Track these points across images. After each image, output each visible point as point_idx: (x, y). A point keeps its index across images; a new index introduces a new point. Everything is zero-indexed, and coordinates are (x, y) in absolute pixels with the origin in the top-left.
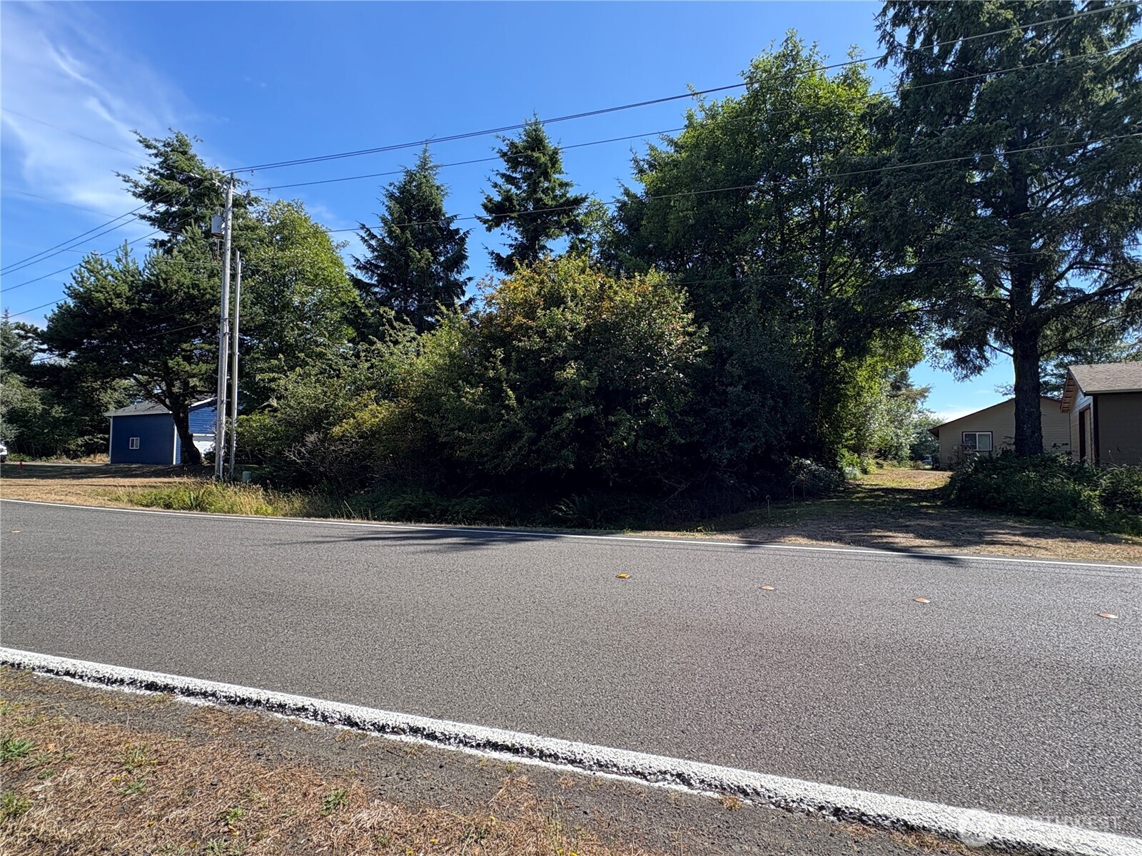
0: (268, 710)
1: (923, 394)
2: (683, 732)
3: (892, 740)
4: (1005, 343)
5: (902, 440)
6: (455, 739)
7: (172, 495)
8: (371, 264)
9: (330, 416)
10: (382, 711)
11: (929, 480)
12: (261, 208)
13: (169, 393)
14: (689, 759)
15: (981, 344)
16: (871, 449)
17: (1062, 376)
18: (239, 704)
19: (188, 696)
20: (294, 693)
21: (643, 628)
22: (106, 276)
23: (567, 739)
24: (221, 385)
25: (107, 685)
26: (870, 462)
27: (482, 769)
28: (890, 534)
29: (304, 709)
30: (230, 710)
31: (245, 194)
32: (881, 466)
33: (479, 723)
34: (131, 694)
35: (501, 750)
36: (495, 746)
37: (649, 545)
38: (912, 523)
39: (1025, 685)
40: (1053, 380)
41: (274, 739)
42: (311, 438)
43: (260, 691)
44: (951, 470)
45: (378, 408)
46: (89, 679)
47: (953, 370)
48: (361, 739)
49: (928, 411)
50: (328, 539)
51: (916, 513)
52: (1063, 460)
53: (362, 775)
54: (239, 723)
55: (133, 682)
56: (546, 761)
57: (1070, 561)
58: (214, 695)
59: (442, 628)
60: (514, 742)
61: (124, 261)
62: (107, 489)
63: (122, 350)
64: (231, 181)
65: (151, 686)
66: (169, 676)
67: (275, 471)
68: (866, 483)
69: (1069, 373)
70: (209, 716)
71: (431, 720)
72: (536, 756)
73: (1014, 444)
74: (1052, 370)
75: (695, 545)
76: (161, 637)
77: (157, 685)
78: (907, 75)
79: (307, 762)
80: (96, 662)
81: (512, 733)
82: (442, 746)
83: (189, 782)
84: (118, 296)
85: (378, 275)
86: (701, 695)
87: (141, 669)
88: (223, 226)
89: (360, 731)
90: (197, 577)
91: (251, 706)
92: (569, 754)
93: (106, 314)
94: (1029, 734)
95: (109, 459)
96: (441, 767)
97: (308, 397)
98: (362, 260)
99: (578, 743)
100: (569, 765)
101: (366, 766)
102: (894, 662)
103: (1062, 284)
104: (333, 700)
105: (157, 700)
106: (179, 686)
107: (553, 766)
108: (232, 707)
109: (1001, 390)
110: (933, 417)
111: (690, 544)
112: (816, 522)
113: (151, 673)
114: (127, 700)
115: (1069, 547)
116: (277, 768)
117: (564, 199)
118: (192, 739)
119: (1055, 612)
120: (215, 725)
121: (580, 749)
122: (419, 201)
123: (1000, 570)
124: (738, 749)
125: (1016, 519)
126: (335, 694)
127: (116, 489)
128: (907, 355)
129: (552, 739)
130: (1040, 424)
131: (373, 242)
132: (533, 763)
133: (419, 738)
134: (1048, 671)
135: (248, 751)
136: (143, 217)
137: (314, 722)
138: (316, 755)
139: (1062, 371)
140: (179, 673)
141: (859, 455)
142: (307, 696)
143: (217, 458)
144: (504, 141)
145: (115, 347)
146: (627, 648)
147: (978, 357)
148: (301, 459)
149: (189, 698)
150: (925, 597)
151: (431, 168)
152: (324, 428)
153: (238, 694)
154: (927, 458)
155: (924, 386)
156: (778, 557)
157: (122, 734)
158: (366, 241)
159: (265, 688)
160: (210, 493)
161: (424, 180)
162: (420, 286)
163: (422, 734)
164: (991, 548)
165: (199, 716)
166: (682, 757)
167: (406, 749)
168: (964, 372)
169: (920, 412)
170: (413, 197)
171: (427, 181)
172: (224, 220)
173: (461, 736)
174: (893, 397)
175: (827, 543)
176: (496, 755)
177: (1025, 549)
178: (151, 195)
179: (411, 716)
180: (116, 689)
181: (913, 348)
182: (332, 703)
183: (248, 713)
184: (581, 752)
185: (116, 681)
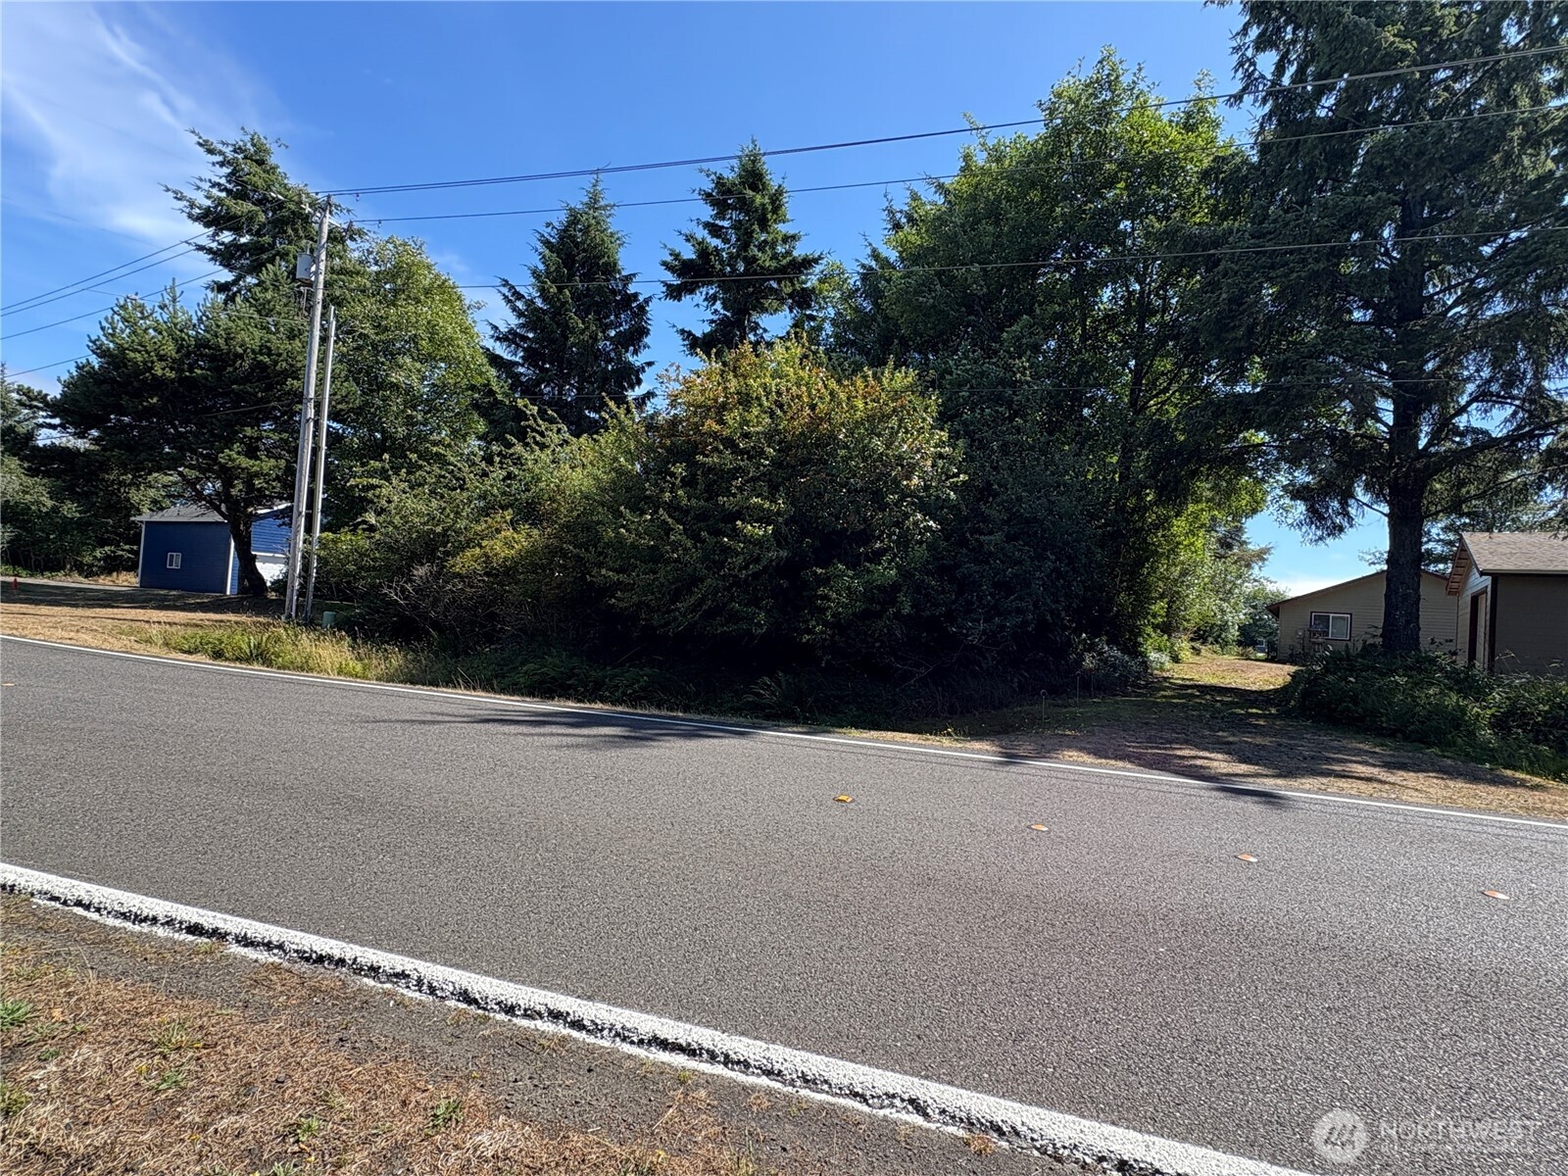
0: (355, 973)
1: (1261, 555)
2: (918, 1037)
3: (1200, 1064)
4: (1378, 496)
5: (1228, 617)
6: (610, 1030)
7: (225, 639)
8: (515, 334)
9: (448, 542)
10: (512, 985)
11: (1261, 677)
12: (366, 246)
13: (225, 496)
14: (926, 1077)
15: (1346, 495)
16: (1185, 629)
17: (1450, 543)
18: (315, 962)
19: (245, 946)
20: (391, 951)
21: (869, 878)
22: (146, 329)
23: (761, 1039)
24: (300, 490)
25: (134, 923)
26: (1183, 645)
27: (645, 1076)
28: (1207, 754)
29: (403, 975)
30: (303, 970)
31: (345, 226)
32: (1197, 652)
33: (642, 1010)
34: (167, 939)
35: (672, 1050)
36: (664, 1044)
37: (879, 753)
38: (1236, 739)
39: (1380, 992)
40: (1439, 549)
41: (363, 1017)
42: (421, 571)
43: (344, 945)
44: (1293, 663)
45: (515, 536)
46: (109, 913)
47: (1304, 529)
48: (481, 1023)
49: (1267, 579)
50: (440, 718)
51: (1241, 724)
52: (1445, 661)
53: (482, 1078)
54: (315, 990)
55: (170, 923)
56: (733, 1070)
57: (1447, 808)
58: (280, 947)
59: (595, 864)
60: (690, 1041)
61: (171, 309)
62: (135, 625)
63: (163, 432)
64: (326, 207)
65: (195, 929)
66: (219, 915)
67: (368, 614)
68: (1176, 676)
69: (1461, 539)
70: (274, 978)
71: (579, 1001)
72: (719, 1062)
73: (1381, 636)
74: (1438, 535)
75: (943, 756)
76: (209, 856)
77: (203, 928)
78: (1270, 119)
79: (408, 1055)
80: (119, 888)
81: (688, 1026)
82: (591, 1039)
83: (246, 1075)
84: (162, 358)
85: (524, 350)
86: (944, 983)
87: (182, 903)
88: (313, 269)
89: (480, 1012)
90: (258, 769)
91: (332, 967)
92: (765, 1061)
93: (144, 381)
94: (1383, 1065)
95: (138, 580)
96: (590, 1071)
97: (419, 514)
98: (503, 329)
99: (776, 1047)
100: (764, 1077)
101: (488, 1063)
102: (1206, 949)
103: (1462, 422)
104: (445, 965)
105: (203, 949)
106: (234, 931)
107: (741, 1078)
108: (305, 967)
109: (1368, 557)
110: (1270, 588)
111: (935, 755)
112: (1105, 730)
113: (195, 909)
114: (162, 946)
115: (1447, 786)
116: (366, 1061)
117: (789, 259)
118: (250, 1012)
119: (1425, 886)
120: (281, 992)
121: (781, 1055)
122: (585, 251)
123: (1353, 816)
124: (992, 1066)
125: (1378, 740)
126: (447, 956)
127: (147, 626)
128: (1244, 502)
129: (743, 1038)
130: (1418, 611)
131: (520, 304)
132: (715, 1072)
133: (561, 1026)
134: (1412, 973)
135: (326, 1034)
136: (200, 248)
137: (417, 994)
138: (420, 1044)
139: (1452, 537)
140: (233, 912)
141: (1170, 636)
142: (408, 956)
143: (289, 591)
144: (708, 176)
145: (153, 429)
146: (845, 909)
147: (1340, 514)
148: (405, 599)
149: (246, 950)
150: (1250, 854)
151: (604, 208)
152: (439, 558)
153: (314, 949)
154: (1261, 643)
155: (1263, 546)
156: (1054, 781)
157: (154, 1000)
158: (509, 301)
159: (351, 941)
160: (278, 640)
161: (593, 221)
162: (581, 367)
163: (565, 1021)
164: (1342, 783)
165: (260, 977)
166: (918, 1075)
167: (543, 1042)
168: (1319, 533)
169: (1255, 581)
170: (577, 245)
171: (598, 223)
172: (315, 260)
173: (618, 1027)
174: (1221, 557)
175: (1120, 764)
176: (665, 1057)
177: (1387, 787)
178: (212, 218)
179: (550, 994)
180: (146, 930)
181: (1252, 495)
182: (443, 968)
183: (327, 976)
184: (781, 1060)
185: (145, 919)
